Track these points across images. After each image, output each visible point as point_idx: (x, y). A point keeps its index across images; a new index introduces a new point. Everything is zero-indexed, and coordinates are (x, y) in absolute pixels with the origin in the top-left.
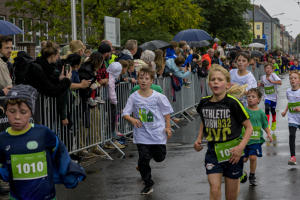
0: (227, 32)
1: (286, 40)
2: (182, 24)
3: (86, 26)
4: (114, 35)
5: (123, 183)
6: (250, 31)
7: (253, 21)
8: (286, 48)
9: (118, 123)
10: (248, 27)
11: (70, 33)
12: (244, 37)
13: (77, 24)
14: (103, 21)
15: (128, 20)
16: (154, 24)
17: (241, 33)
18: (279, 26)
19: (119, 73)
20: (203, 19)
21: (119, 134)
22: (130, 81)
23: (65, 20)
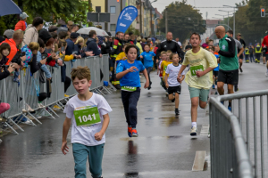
8: (146, 29)
12: (72, 9)
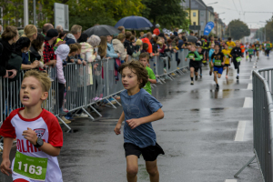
0: (166, 18)
1: (219, 26)
2: (125, 11)
3: (38, 12)
4: (63, 20)
5: (69, 155)
6: (187, 18)
7: (190, 9)
8: (219, 34)
9: (65, 101)
10: (185, 14)
11: (23, 18)
12: (181, 23)
13: (29, 10)
14: (53, 7)
15: (76, 6)
16: (100, 11)
17: (179, 20)
18: (213, 14)
19: (67, 55)
20: (144, 6)
21: (66, 110)
22: (77, 62)
23: (18, 6)
